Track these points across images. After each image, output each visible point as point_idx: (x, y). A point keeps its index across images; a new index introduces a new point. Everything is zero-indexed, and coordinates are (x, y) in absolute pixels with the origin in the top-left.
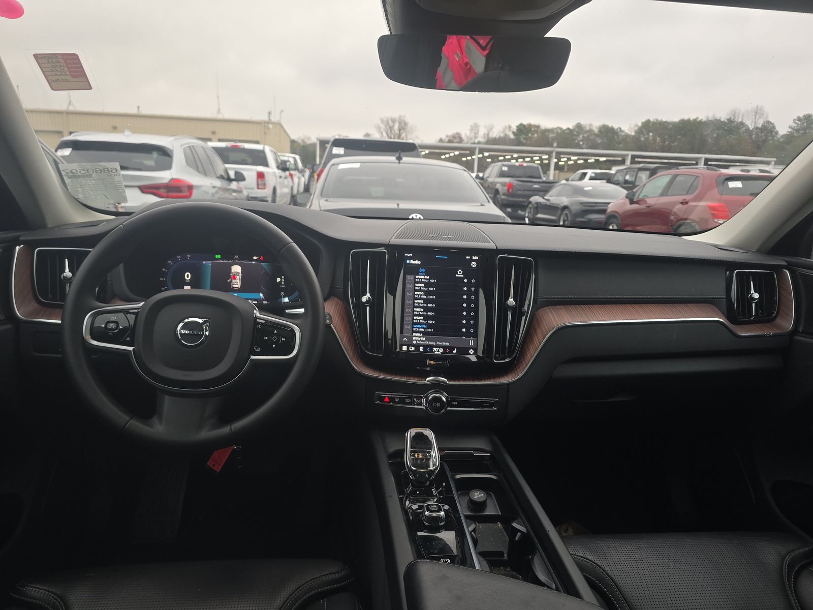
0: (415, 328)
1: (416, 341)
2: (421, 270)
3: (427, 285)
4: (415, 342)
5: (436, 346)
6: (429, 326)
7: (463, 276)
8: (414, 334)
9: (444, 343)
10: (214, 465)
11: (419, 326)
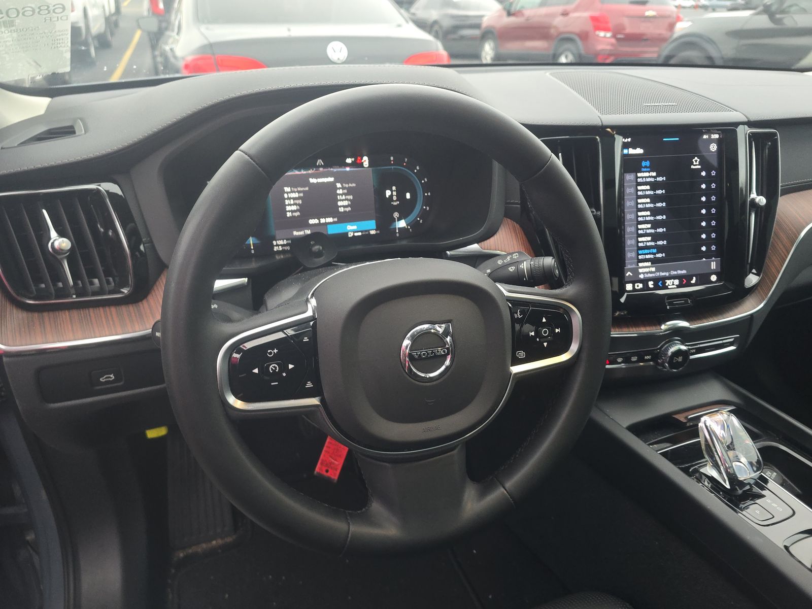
0: (641, 255)
1: (643, 273)
2: (644, 164)
3: (654, 186)
4: (642, 276)
5: (670, 278)
6: (660, 249)
7: (699, 167)
8: (641, 265)
9: (679, 272)
10: (327, 471)
11: (646, 251)
